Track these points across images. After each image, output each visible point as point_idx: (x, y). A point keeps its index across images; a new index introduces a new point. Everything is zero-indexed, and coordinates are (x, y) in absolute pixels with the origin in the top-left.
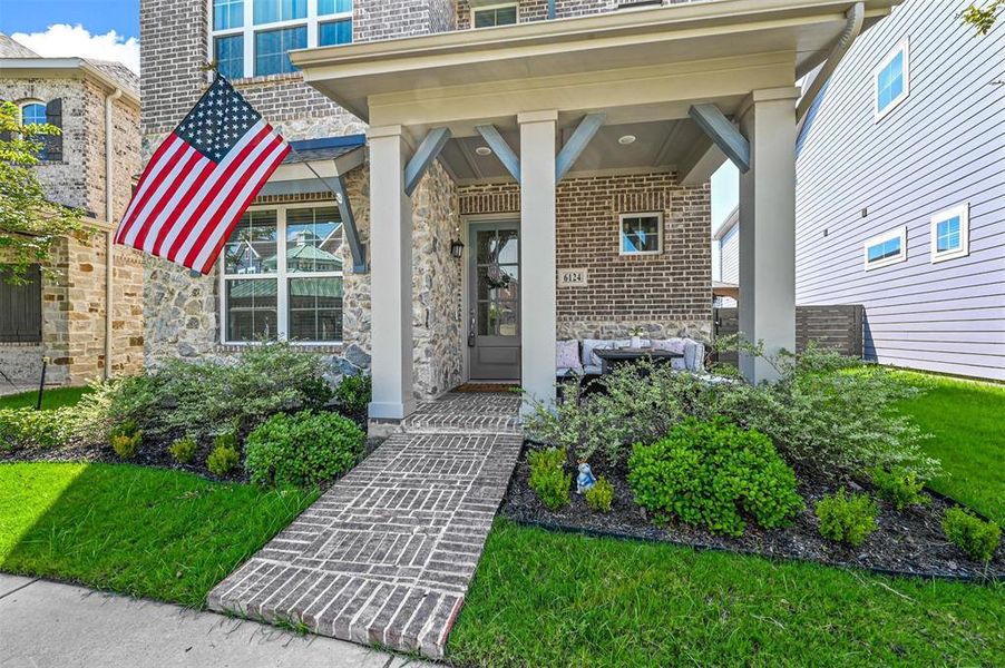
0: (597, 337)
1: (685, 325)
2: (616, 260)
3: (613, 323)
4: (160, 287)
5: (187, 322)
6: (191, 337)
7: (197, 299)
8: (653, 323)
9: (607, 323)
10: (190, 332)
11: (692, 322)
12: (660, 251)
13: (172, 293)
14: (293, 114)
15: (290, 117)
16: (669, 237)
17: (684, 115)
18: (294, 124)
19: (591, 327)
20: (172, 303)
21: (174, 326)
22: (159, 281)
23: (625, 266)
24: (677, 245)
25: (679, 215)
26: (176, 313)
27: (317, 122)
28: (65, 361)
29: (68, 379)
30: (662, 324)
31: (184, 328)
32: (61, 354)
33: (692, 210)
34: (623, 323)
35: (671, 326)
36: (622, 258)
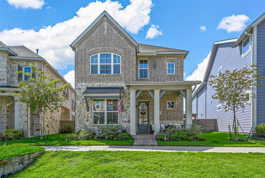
0: (163, 124)
1: (179, 122)
2: (166, 110)
3: (166, 122)
4: (80, 113)
5: (86, 120)
6: (87, 123)
7: (88, 116)
8: (173, 121)
9: (165, 122)
10: (86, 122)
11: (180, 122)
12: (174, 108)
13: (82, 115)
14: (109, 82)
15: (108, 82)
16: (176, 106)
17: (178, 90)
18: (109, 83)
19: (162, 122)
20: (82, 117)
21: (83, 121)
22: (79, 112)
23: (168, 111)
24: (177, 107)
25: (178, 102)
26: (83, 118)
27: (114, 84)
28: (38, 130)
29: (39, 134)
30: (175, 122)
31: (85, 121)
32: (38, 128)
33: (180, 101)
34: (168, 122)
35: (176, 122)
36: (168, 109)
